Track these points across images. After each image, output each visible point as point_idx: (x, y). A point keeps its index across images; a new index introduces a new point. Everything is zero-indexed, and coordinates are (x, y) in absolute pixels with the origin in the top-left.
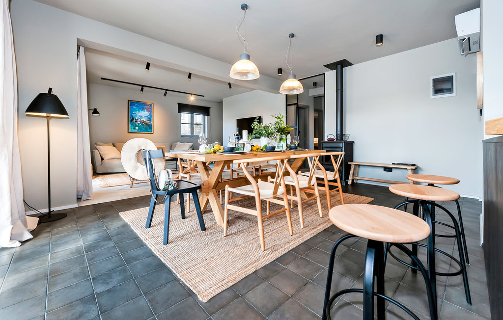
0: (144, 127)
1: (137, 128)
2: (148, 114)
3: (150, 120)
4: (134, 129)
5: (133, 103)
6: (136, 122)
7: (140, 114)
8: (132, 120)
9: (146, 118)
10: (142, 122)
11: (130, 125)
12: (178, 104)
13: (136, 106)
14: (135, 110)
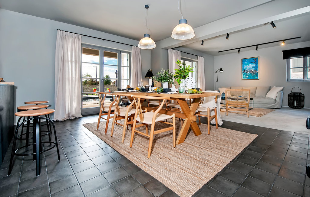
0: (252, 75)
1: (247, 76)
2: (255, 66)
3: (256, 70)
4: (245, 77)
5: (244, 60)
6: (247, 72)
7: (249, 67)
8: (244, 71)
9: (254, 69)
10: (251, 72)
11: (243, 75)
12: (283, 51)
13: (246, 62)
14: (246, 65)
